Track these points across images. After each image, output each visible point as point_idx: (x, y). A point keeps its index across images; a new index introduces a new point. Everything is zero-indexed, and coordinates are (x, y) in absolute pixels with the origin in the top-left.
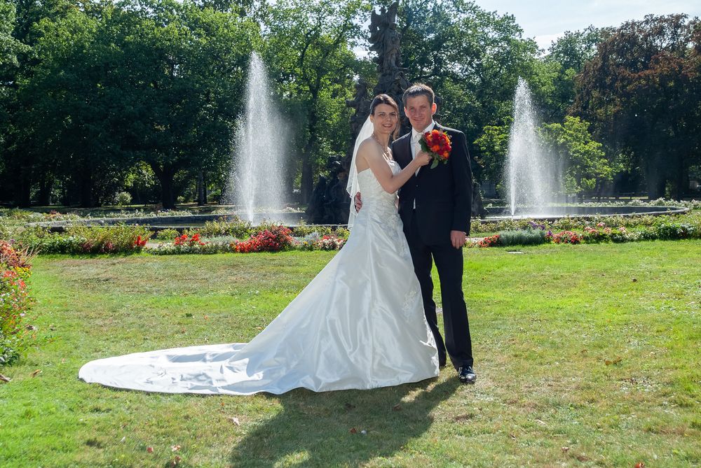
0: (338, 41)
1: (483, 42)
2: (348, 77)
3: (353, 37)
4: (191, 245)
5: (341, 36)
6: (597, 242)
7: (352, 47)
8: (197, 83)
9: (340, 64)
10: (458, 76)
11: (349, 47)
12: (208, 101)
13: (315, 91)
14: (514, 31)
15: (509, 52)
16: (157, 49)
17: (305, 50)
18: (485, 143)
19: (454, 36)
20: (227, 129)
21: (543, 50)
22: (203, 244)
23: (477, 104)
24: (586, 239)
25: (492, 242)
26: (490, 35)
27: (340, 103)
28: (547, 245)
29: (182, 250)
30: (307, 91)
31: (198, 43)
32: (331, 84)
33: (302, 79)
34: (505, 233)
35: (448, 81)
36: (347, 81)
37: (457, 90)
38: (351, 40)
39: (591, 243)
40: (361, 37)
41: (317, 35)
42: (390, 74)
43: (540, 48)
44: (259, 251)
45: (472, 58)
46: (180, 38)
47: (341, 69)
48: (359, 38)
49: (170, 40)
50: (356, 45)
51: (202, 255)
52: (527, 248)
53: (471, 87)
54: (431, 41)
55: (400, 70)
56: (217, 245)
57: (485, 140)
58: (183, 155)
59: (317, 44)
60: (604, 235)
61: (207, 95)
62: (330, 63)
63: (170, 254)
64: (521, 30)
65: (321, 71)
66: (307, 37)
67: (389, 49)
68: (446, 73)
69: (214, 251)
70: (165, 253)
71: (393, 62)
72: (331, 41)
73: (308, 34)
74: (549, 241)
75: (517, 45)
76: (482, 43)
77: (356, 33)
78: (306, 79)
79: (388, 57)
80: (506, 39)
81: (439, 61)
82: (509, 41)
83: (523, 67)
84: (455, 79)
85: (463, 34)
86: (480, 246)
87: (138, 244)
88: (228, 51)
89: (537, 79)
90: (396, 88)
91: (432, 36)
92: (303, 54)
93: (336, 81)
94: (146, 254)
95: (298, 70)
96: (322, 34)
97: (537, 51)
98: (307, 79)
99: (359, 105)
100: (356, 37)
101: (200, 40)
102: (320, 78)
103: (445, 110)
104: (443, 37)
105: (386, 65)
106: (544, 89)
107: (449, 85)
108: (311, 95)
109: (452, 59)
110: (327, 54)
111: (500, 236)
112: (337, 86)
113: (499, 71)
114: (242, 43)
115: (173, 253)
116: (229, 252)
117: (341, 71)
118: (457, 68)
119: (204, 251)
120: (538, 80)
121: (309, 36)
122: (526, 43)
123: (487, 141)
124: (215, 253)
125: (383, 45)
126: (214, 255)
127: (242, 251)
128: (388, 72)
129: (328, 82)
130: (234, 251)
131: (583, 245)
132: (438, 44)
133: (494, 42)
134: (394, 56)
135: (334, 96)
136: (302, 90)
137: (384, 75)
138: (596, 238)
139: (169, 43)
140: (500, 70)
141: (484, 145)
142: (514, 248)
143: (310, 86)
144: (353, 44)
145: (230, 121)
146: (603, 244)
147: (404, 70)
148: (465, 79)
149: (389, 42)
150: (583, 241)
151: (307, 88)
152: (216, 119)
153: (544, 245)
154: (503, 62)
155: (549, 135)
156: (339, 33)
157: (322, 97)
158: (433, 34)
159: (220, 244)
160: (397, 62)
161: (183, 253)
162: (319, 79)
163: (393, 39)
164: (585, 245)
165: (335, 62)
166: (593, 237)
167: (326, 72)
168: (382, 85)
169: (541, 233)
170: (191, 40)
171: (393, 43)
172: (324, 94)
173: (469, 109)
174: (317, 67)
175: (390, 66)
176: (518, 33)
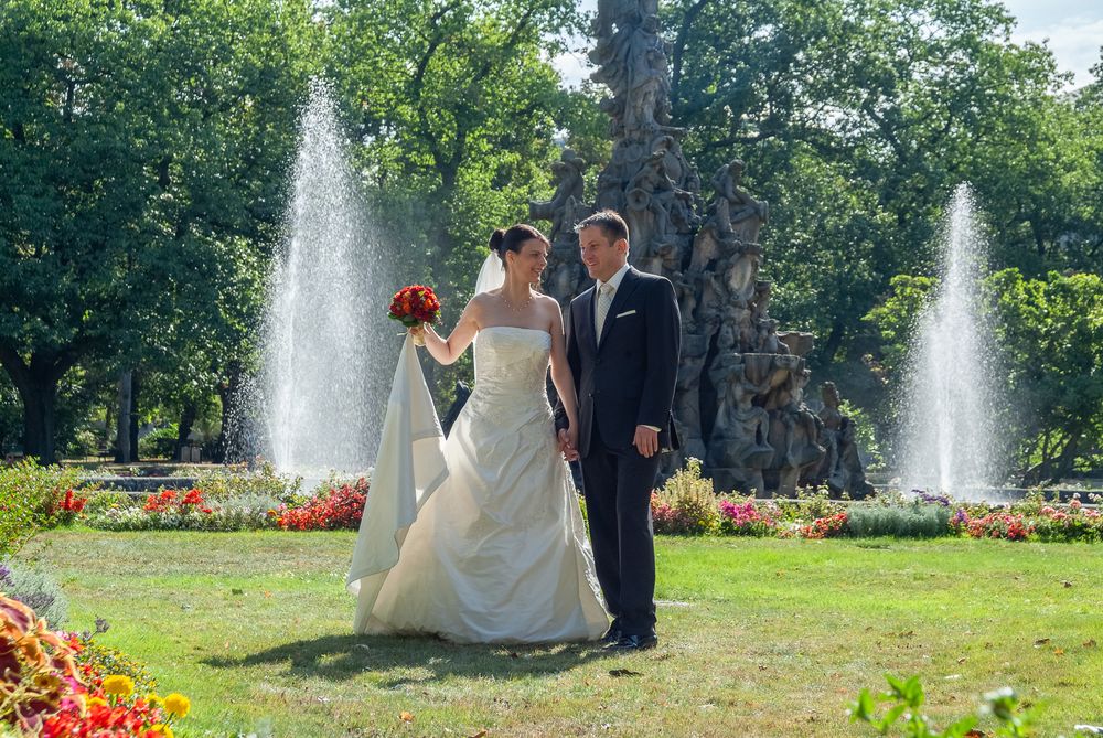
0: (515, 39)
1: (904, 51)
2: (539, 134)
3: (556, 30)
4: (184, 512)
5: (523, 24)
6: (1068, 540)
7: (552, 55)
8: (137, 136)
9: (518, 101)
10: (832, 139)
11: (543, 55)
12: (164, 183)
13: (448, 167)
14: (988, 21)
15: (973, 80)
16: (31, 40)
17: (426, 59)
18: (893, 320)
19: (825, 32)
20: (211, 261)
21: (1069, 76)
22: (208, 512)
23: (883, 216)
24: (1044, 534)
25: (831, 529)
26: (925, 33)
27: (515, 203)
28: (952, 540)
29: (162, 522)
30: (427, 167)
31: (143, 32)
32: (492, 151)
33: (418, 134)
34: (860, 511)
35: (806, 151)
36: (536, 144)
37: (829, 178)
38: (549, 37)
39: (1054, 541)
40: (575, 30)
41: (460, 21)
42: (641, 143)
43: (1060, 70)
44: (332, 529)
45: (873, 92)
46: (94, 15)
47: (522, 112)
48: (570, 33)
49: (66, 19)
50: (563, 51)
51: (207, 534)
52: (904, 544)
53: (867, 169)
54: (762, 46)
55: (665, 132)
56: (238, 515)
57: (892, 310)
58: (92, 325)
59: (459, 45)
60: (1086, 526)
61: (162, 168)
62: (493, 94)
63: (136, 528)
64: (1011, 20)
65: (466, 115)
66: (433, 25)
67: (639, 79)
68: (802, 132)
69: (234, 525)
70: (126, 527)
71: (649, 113)
72: (496, 39)
73: (437, 16)
74: (957, 533)
75: (996, 62)
76: (903, 53)
77: (564, 19)
78: (427, 137)
79: (635, 100)
80: (967, 43)
81: (784, 99)
82: (975, 50)
83: (1011, 119)
84: (826, 148)
85: (850, 29)
86: (805, 536)
87: (67, 507)
88: (224, 54)
89: (1049, 151)
90: (653, 175)
91: (765, 32)
92: (422, 66)
93: (505, 143)
94: (85, 528)
95: (407, 111)
96: (472, 18)
97: (1051, 77)
98: (429, 137)
99: (562, 214)
100: (563, 29)
101: (149, 22)
102: (464, 136)
103: (794, 230)
104: (795, 34)
105: (630, 119)
106: (1068, 179)
107: (806, 164)
108: (439, 179)
109: (819, 94)
110: (485, 72)
111: (849, 517)
112: (509, 157)
113: (947, 129)
114: (260, 34)
115: (144, 527)
116: (264, 528)
117: (519, 117)
118: (831, 117)
119: (212, 526)
120: (1052, 156)
121: (438, 22)
122: (1022, 55)
123: (900, 316)
124: (235, 529)
125: (626, 69)
126: (235, 534)
127: (295, 526)
128: (636, 135)
129: (485, 146)
130: (278, 526)
131: (1034, 544)
132: (781, 56)
133: (932, 51)
134: (652, 99)
135: (498, 183)
136: (414, 164)
137: (625, 144)
138: (1066, 532)
139: (63, 26)
140: (948, 127)
141: (890, 326)
142: (877, 541)
143: (437, 155)
144: (554, 48)
145: (222, 240)
146: (1078, 544)
147: (675, 134)
148: (852, 149)
149: (641, 63)
150: (1035, 536)
151: (430, 160)
152: (182, 231)
153: (944, 540)
154: (957, 104)
155: (1065, 302)
156: (518, 16)
157: (467, 183)
158: (769, 27)
159: (246, 511)
160: (658, 115)
161: (165, 527)
162: (461, 135)
163: (651, 57)
164: (1038, 544)
165: (505, 94)
166: (1061, 530)
167: (479, 119)
168: (619, 167)
169: (940, 515)
170: (124, 21)
171: (650, 65)
172: (474, 178)
173: (861, 228)
174: (457, 106)
175: (640, 121)
176: (1002, 27)
